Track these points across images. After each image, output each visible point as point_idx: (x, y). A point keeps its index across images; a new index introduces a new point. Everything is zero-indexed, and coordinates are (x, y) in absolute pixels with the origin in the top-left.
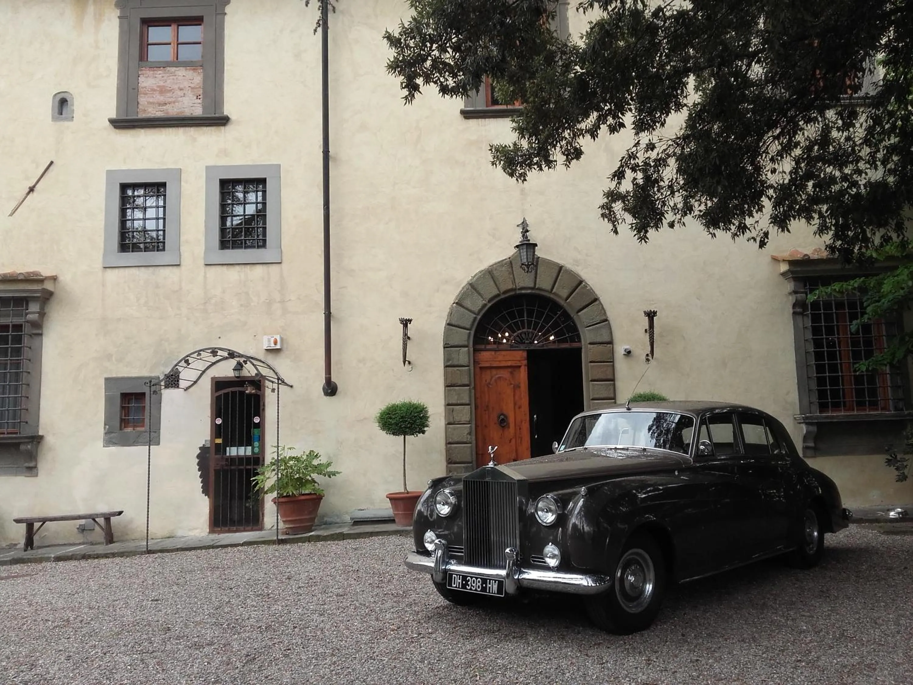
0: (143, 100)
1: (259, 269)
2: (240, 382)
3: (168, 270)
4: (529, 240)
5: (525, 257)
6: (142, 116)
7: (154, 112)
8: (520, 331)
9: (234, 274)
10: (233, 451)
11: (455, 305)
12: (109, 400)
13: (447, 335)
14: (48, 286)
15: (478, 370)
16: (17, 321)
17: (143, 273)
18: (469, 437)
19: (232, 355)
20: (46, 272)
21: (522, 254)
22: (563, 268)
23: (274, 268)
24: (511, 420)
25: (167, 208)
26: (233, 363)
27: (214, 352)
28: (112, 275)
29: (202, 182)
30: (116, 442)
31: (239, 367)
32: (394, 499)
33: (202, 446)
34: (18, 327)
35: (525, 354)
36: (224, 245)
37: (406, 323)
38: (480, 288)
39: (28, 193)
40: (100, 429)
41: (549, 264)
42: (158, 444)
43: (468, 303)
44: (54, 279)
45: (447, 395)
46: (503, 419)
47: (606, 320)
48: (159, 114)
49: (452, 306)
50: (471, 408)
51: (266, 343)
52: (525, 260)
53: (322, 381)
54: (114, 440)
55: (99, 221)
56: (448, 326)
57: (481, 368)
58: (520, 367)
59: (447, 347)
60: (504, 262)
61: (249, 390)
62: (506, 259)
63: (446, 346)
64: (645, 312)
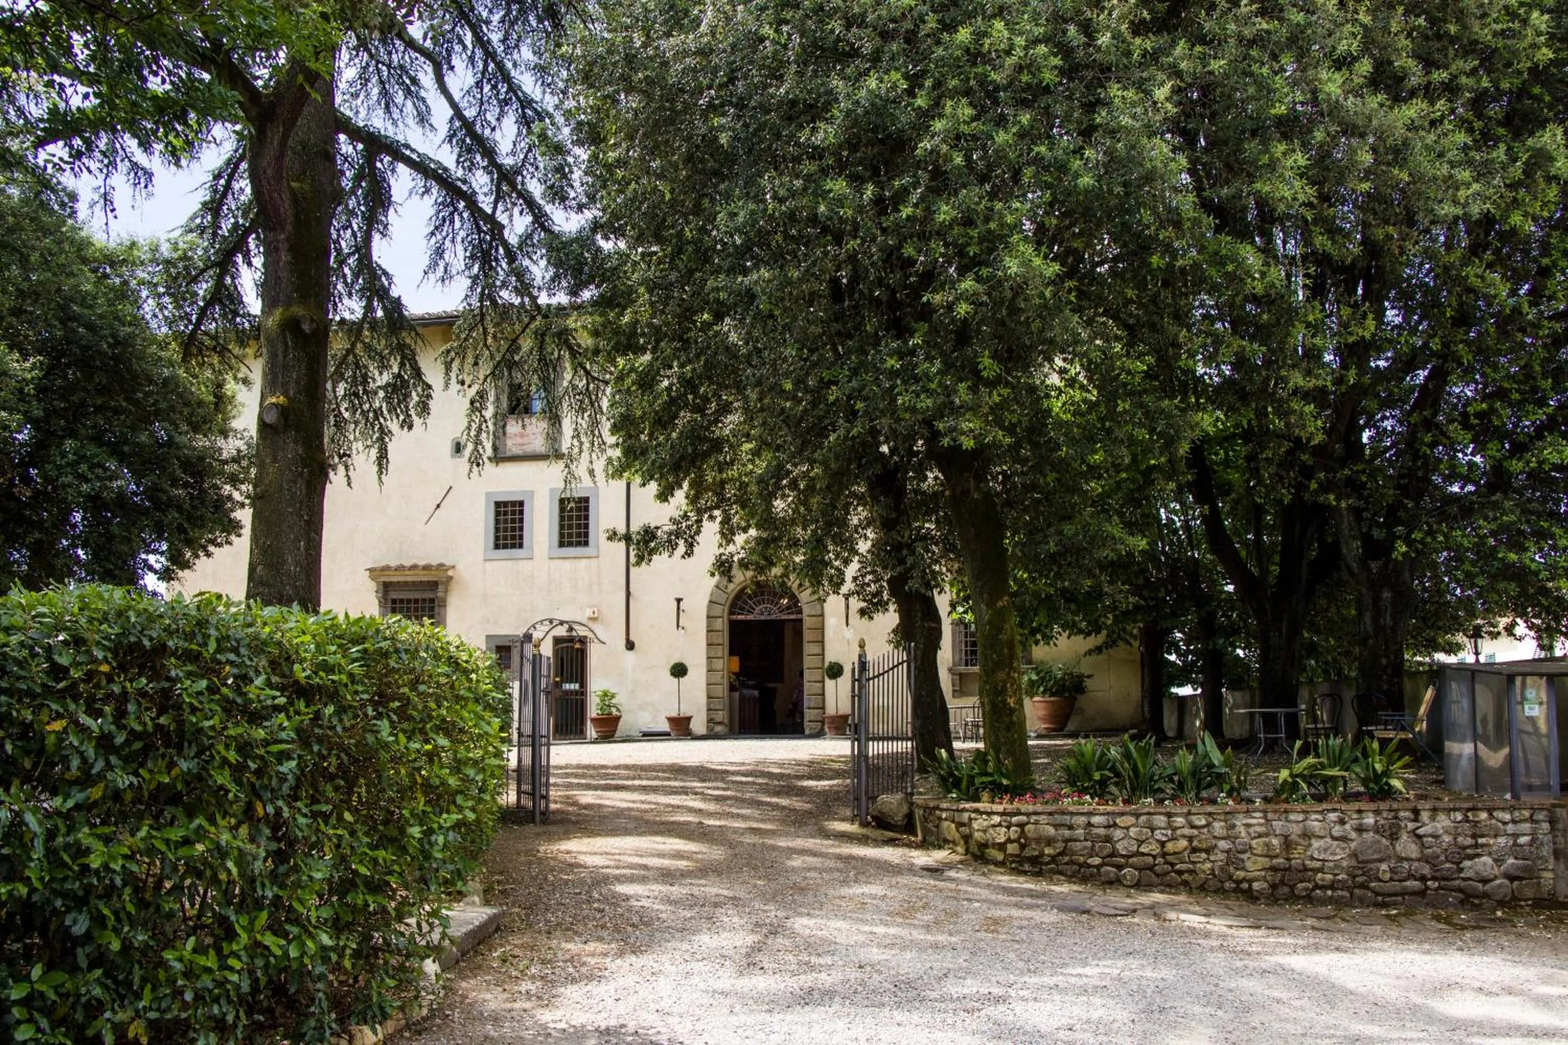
0: (509, 443)
1: (584, 561)
2: (571, 640)
3: (525, 562)
6: (509, 454)
7: (516, 451)
9: (567, 564)
10: (567, 686)
11: (715, 587)
13: (709, 608)
14: (450, 573)
16: (431, 596)
17: (509, 564)
19: (562, 623)
20: (448, 563)
23: (593, 562)
25: (524, 518)
26: (566, 626)
27: (551, 621)
28: (488, 564)
29: (547, 501)
31: (571, 629)
32: (671, 720)
34: (432, 601)
36: (561, 544)
37: (679, 601)
39: (436, 509)
44: (453, 567)
45: (708, 651)
48: (520, 453)
49: (713, 588)
51: (589, 613)
53: (624, 642)
55: (481, 528)
56: (710, 603)
59: (709, 618)
61: (577, 646)
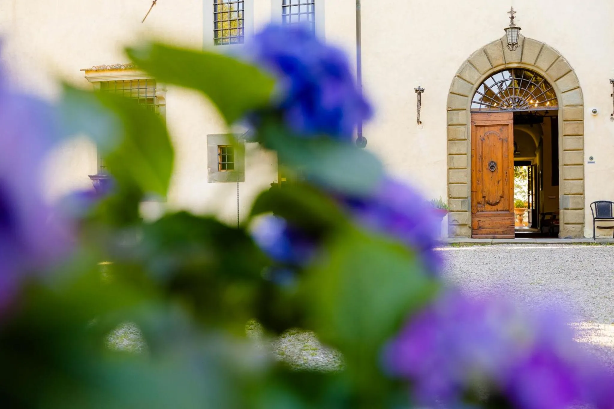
4: (515, 25)
5: (510, 38)
8: (508, 97)
11: (456, 77)
12: (210, 150)
13: (450, 101)
15: (474, 127)
16: (150, 96)
18: (465, 178)
21: (508, 36)
22: (545, 46)
24: (499, 167)
25: (245, 11)
30: (216, 180)
33: (272, 182)
34: (151, 100)
35: (512, 115)
37: (419, 91)
38: (476, 63)
39: (152, 6)
40: (205, 170)
41: (533, 42)
42: (243, 181)
43: (466, 76)
45: (449, 147)
46: (493, 166)
47: (579, 87)
49: (454, 78)
50: (467, 157)
52: (510, 41)
54: (214, 178)
55: (199, 24)
56: (450, 94)
57: (476, 126)
58: (508, 125)
59: (449, 111)
60: (496, 42)
62: (498, 40)
63: (449, 109)
64: (611, 80)
